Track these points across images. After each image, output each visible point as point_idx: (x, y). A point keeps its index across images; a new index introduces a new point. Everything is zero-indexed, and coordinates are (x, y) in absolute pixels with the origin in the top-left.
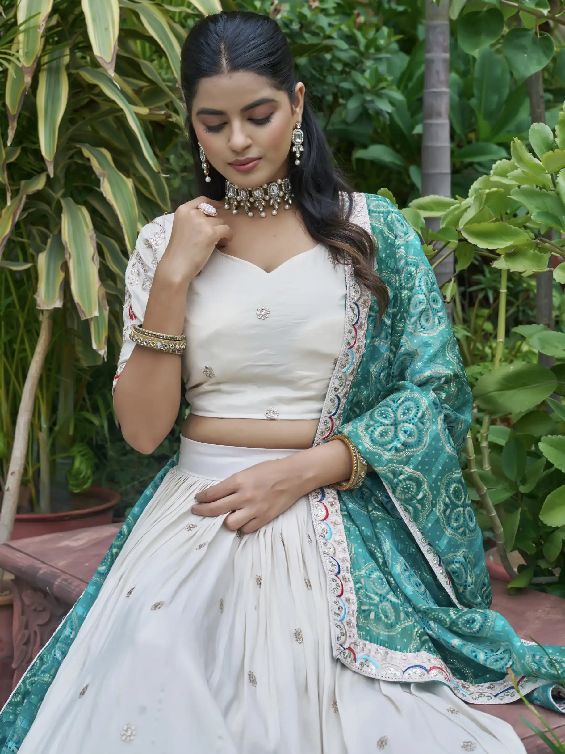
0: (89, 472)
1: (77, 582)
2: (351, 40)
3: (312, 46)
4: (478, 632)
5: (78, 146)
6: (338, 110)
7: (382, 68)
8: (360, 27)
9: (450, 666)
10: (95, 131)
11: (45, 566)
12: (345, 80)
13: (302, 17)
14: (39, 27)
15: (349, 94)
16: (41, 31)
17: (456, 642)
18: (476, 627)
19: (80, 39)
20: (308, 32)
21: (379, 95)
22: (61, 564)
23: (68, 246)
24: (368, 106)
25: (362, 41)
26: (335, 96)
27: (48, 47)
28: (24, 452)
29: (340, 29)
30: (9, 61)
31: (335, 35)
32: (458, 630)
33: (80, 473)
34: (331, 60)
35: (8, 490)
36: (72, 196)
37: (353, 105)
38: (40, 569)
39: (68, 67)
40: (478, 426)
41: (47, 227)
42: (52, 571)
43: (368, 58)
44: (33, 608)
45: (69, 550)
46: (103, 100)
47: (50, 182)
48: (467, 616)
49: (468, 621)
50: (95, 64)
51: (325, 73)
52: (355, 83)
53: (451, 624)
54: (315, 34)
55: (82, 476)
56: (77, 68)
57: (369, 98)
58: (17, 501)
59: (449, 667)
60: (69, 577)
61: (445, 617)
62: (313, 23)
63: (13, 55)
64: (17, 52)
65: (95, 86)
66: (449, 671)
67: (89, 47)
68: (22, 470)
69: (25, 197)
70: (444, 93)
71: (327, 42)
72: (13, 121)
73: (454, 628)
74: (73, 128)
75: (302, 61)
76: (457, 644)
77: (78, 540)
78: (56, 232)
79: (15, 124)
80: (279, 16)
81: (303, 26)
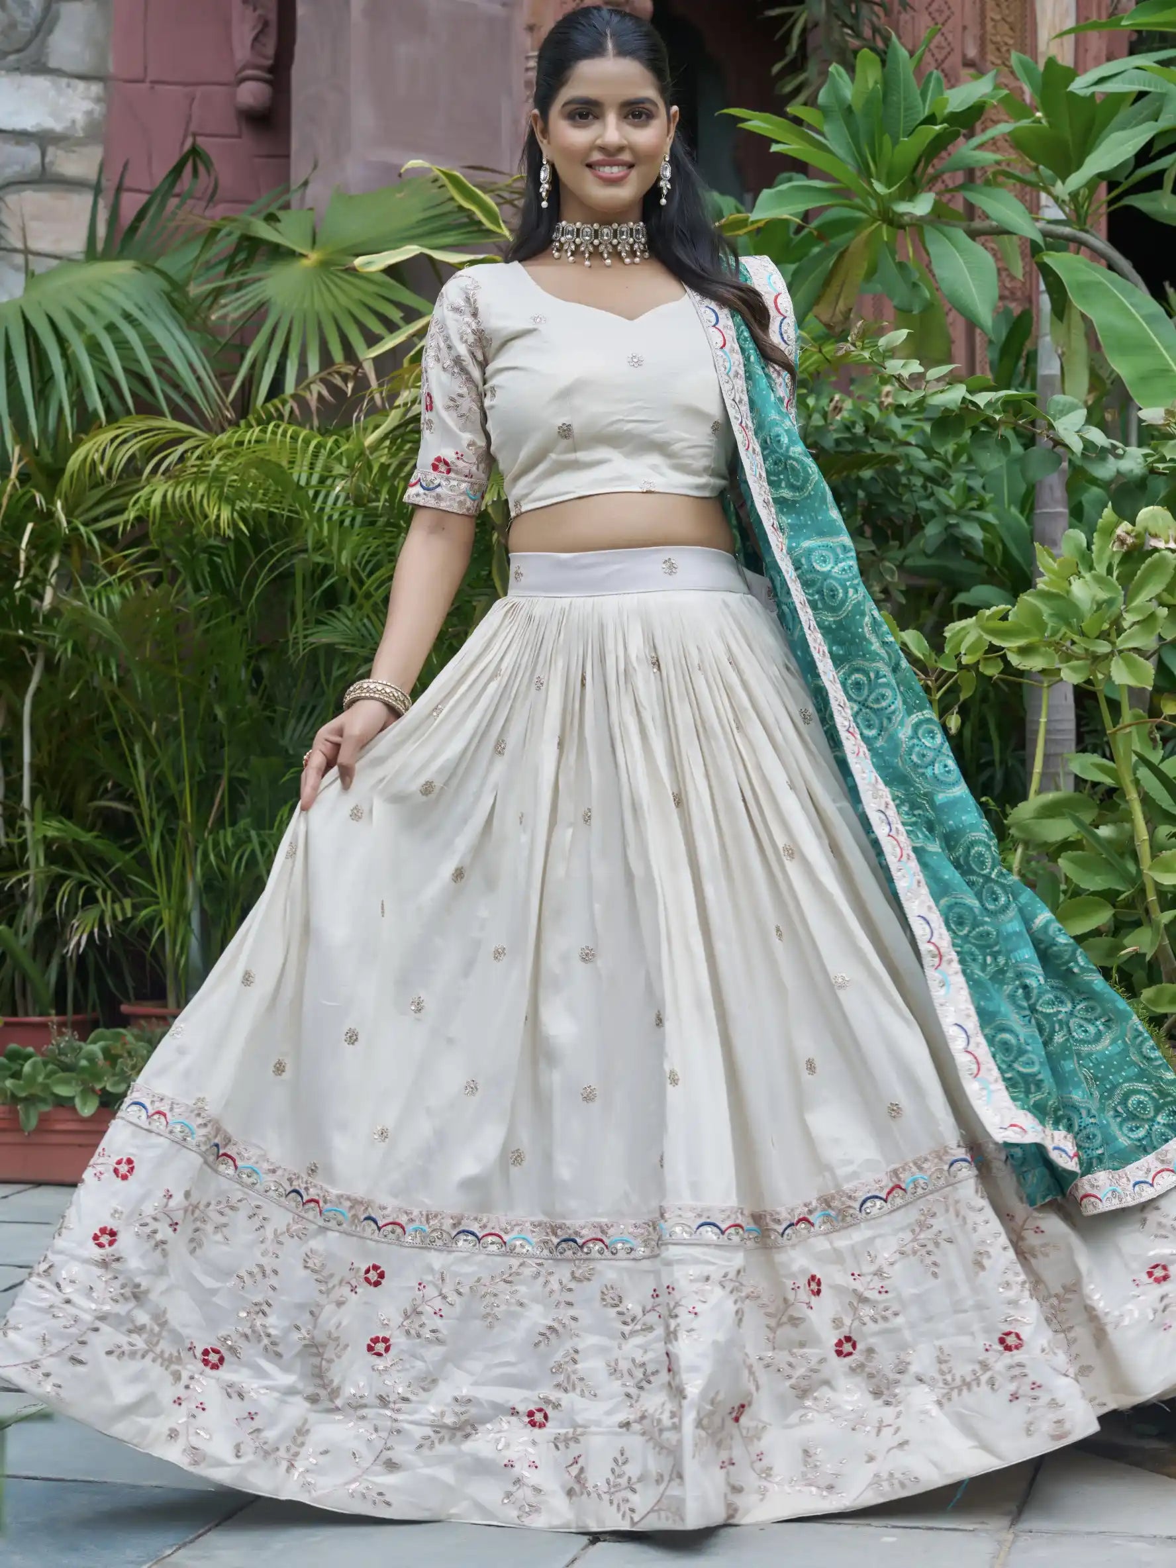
3: (880, 457)
6: (918, 536)
7: (976, 483)
12: (926, 498)
13: (868, 418)
15: (929, 517)
20: (876, 437)
21: (967, 518)
24: (952, 531)
25: (950, 448)
29: (923, 431)
31: (912, 440)
34: (907, 473)
37: (933, 530)
43: (957, 470)
51: (901, 490)
52: (937, 502)
54: (883, 440)
57: (953, 521)
62: (880, 426)
70: (1061, 514)
71: (902, 450)
75: (867, 474)
80: (838, 418)
81: (867, 430)
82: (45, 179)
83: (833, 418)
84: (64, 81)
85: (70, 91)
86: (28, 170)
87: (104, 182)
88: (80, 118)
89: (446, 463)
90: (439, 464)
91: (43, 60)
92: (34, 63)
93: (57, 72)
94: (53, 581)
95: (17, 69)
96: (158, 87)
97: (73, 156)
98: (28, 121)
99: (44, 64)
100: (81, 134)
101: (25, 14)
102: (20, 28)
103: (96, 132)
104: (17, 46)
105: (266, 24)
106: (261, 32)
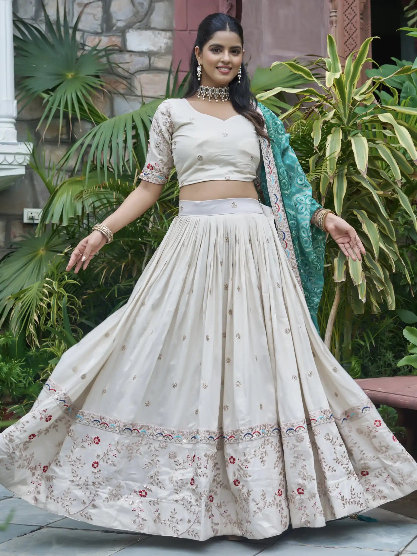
5: (351, 210)
10: (359, 204)
19: (352, 162)
27: (339, 166)
39: (346, 175)
46: (363, 189)
50: (358, 173)
55: (355, 370)
56: (351, 175)
65: (360, 183)
67: (355, 165)
72: (324, 198)
74: (349, 203)
79: (325, 200)
82: (150, 69)
84: (157, 32)
85: (159, 36)
86: (144, 66)
87: (173, 70)
88: (163, 45)
89: (152, 166)
90: (149, 166)
91: (149, 25)
92: (146, 26)
93: (154, 29)
94: (151, 219)
95: (140, 28)
96: (192, 32)
97: (161, 60)
98: (144, 48)
99: (150, 26)
100: (163, 51)
101: (142, 8)
102: (140, 13)
103: (169, 50)
104: (140, 19)
105: (232, 6)
106: (230, 9)
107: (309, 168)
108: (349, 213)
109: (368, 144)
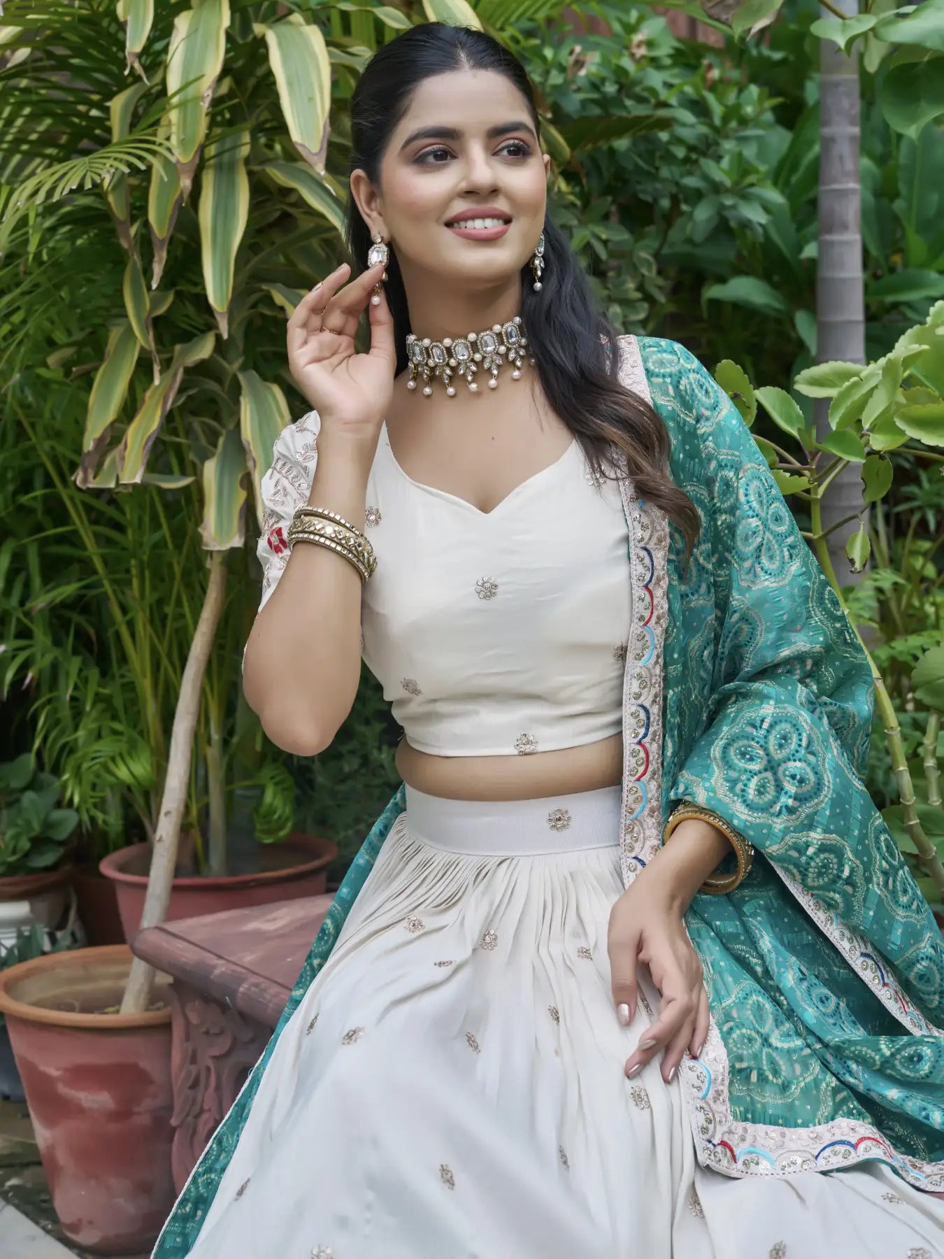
0: (288, 810)
1: (274, 989)
2: (699, 108)
3: (638, 121)
4: (927, 1076)
5: (264, 287)
6: (679, 222)
7: (750, 152)
8: (713, 87)
9: (888, 1132)
10: (291, 263)
11: (221, 962)
12: (690, 173)
13: (620, 72)
14: (202, 98)
15: (696, 196)
16: (205, 105)
17: (893, 1094)
18: (925, 1068)
19: (265, 115)
20: (630, 96)
21: (745, 197)
22: (248, 958)
23: (252, 447)
24: (727, 213)
25: (717, 110)
26: (675, 200)
27: (218, 131)
28: (185, 779)
29: (682, 93)
30: (154, 153)
31: (673, 101)
32: (894, 1073)
33: (275, 812)
34: (669, 143)
35: (160, 840)
36: (256, 368)
37: (703, 214)
38: (215, 967)
39: (247, 161)
40: (918, 734)
41: (217, 417)
42: (233, 971)
43: (727, 137)
44: (204, 1029)
45: (260, 936)
46: (305, 213)
47: (221, 347)
48: (908, 1050)
49: (910, 1058)
50: (292, 155)
51: (658, 163)
52: (706, 178)
53: (883, 1064)
54: (641, 100)
55: (276, 816)
56: (262, 163)
57: (728, 202)
58: (174, 858)
59: (886, 1135)
60: (261, 980)
61: (873, 1054)
62: (637, 83)
63: (160, 145)
64: (168, 139)
65: (291, 191)
66: (888, 1143)
67: (282, 128)
68: (182, 808)
69: (181, 371)
70: (853, 191)
71: (662, 113)
72: (161, 249)
73: (889, 1071)
74: (256, 259)
75: (622, 144)
76: (895, 1097)
77: (274, 919)
78: (231, 426)
79: (164, 255)
80: (583, 72)
81: (622, 87)
83: (575, 74)
107: (109, 130)
108: (255, 297)
109: (331, 54)
